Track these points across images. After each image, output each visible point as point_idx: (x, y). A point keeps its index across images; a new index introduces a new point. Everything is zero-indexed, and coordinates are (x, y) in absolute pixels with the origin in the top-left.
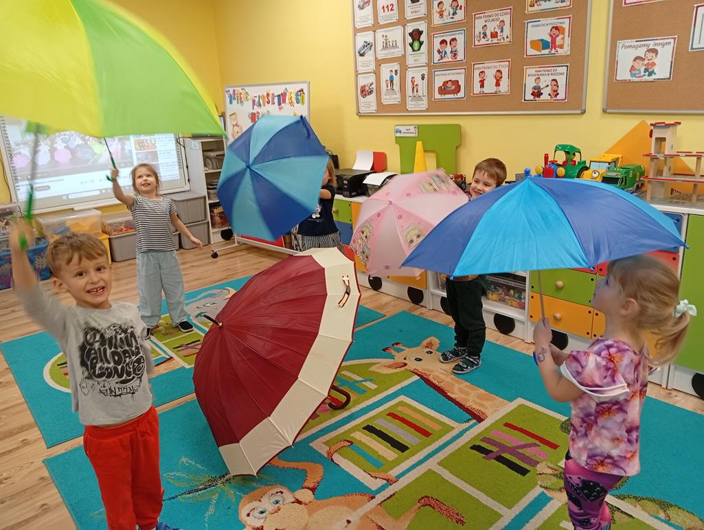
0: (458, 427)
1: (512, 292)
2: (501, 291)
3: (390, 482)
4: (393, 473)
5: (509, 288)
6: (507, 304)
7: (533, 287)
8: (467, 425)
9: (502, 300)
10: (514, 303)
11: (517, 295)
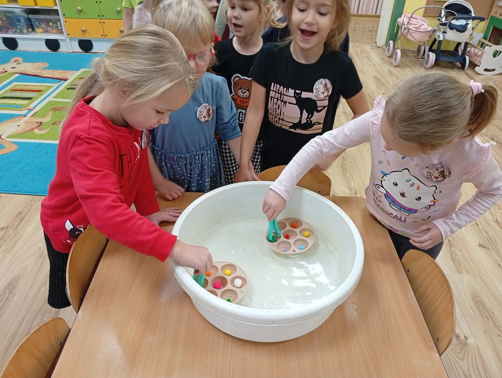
0: (56, 85)
1: (51, 24)
2: (43, 25)
3: (30, 110)
4: (31, 106)
5: (48, 21)
6: (50, 32)
7: (64, 15)
8: (60, 83)
9: (46, 31)
10: (54, 30)
11: (54, 25)
